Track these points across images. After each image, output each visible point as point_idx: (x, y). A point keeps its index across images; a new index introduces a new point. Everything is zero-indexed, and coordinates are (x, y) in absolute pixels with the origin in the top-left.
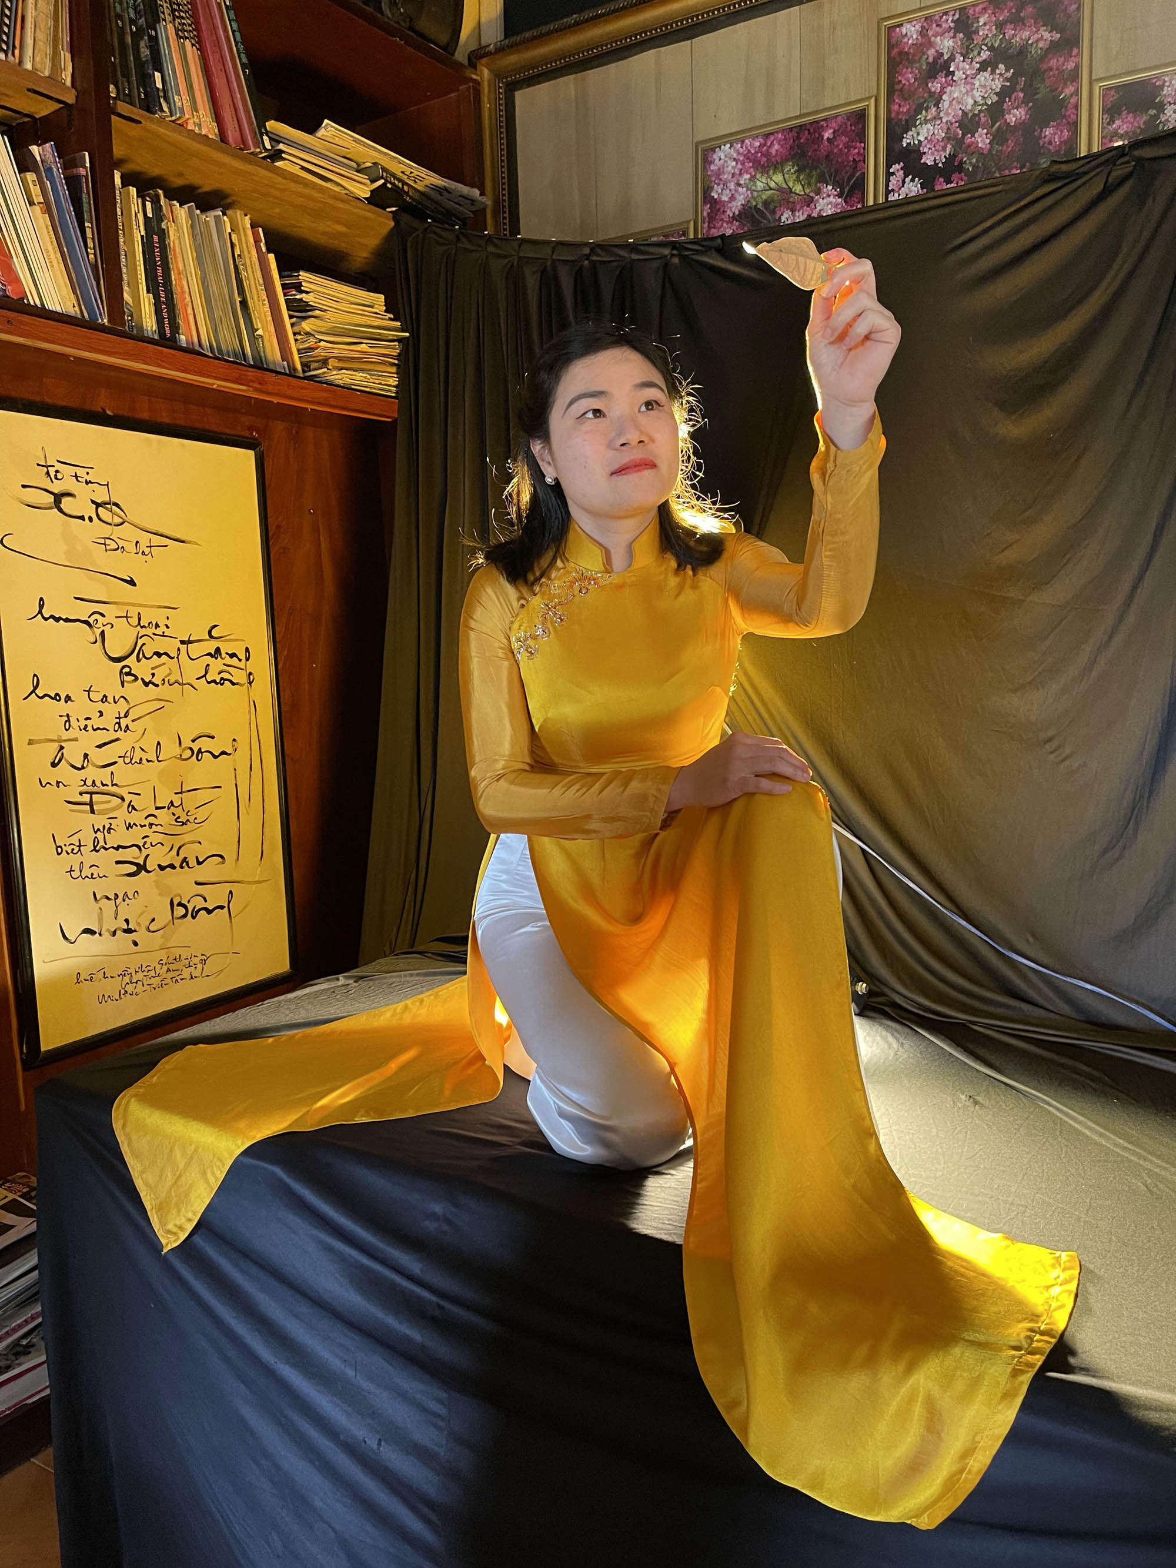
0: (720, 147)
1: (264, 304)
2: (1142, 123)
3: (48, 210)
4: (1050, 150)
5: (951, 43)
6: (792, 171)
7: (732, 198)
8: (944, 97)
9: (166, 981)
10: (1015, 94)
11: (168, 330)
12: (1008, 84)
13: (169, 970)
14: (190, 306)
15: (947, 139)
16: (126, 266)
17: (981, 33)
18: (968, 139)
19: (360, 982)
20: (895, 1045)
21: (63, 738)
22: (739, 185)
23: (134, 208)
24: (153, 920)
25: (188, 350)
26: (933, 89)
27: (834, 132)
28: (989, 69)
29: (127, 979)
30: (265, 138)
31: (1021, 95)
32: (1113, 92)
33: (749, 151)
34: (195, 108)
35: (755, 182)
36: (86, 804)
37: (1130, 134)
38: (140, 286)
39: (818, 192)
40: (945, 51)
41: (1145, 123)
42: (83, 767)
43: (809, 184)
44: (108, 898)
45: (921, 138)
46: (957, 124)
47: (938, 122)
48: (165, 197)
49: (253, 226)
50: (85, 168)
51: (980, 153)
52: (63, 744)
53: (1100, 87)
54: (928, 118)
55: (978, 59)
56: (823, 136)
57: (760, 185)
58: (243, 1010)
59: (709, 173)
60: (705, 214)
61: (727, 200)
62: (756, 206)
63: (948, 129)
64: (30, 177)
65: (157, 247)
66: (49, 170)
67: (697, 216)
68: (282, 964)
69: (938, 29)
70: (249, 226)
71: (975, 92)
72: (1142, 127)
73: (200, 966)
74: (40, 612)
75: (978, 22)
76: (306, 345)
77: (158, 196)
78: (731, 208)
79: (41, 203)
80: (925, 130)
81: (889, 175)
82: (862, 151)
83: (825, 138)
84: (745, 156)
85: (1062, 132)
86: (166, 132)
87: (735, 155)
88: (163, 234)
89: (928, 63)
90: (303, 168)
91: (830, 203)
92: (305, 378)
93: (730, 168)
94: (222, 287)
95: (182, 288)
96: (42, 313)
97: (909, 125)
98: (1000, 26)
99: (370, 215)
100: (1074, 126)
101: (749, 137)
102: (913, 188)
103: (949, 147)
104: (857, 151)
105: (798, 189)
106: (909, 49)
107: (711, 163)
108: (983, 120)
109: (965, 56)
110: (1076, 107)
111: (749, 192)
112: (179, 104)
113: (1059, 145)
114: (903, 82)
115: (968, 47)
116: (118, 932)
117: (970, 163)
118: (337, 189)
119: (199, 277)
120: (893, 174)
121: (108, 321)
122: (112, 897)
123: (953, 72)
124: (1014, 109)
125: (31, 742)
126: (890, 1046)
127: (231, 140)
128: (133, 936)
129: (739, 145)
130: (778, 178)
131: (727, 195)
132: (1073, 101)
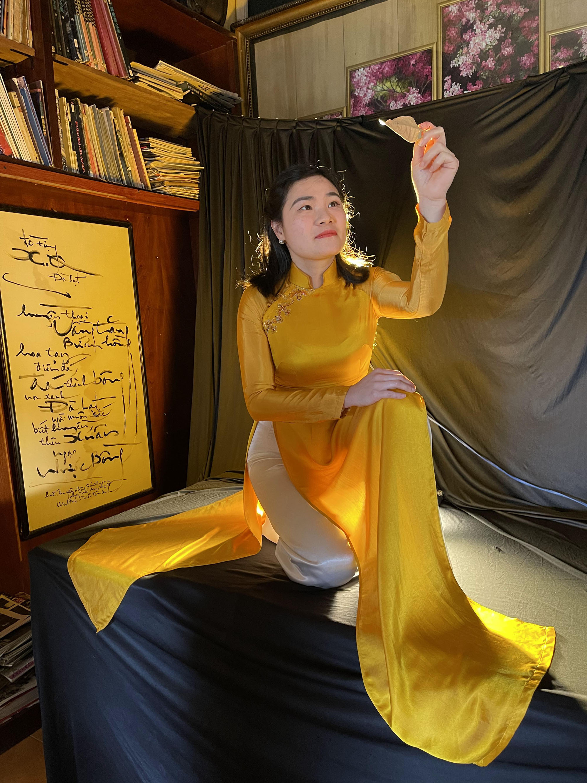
0: (358, 70)
1: (131, 155)
2: (571, 53)
3: (23, 111)
4: (525, 69)
5: (474, 15)
6: (395, 81)
7: (365, 95)
8: (471, 42)
9: (90, 495)
10: (507, 40)
11: (84, 169)
12: (503, 35)
13: (92, 489)
14: (95, 156)
15: (473, 63)
16: (62, 137)
17: (489, 10)
18: (484, 63)
19: (188, 495)
20: (458, 521)
21: (37, 375)
22: (368, 88)
23: (65, 108)
24: (83, 464)
25: (95, 179)
26: (465, 38)
27: (416, 61)
28: (493, 28)
29: (71, 494)
30: (130, 71)
31: (510, 40)
32: (556, 38)
33: (373, 71)
34: (95, 57)
35: (376, 87)
36: (49, 407)
37: (565, 59)
38: (69, 147)
39: (409, 91)
40: (471, 19)
41: (573, 53)
42: (47, 389)
43: (404, 88)
44: (60, 454)
45: (460, 63)
46: (478, 56)
47: (468, 55)
48: (81, 102)
49: (125, 115)
50: (41, 88)
51: (489, 70)
52: (36, 378)
53: (550, 36)
54: (463, 53)
55: (488, 23)
56: (410, 63)
57: (379, 88)
58: (130, 510)
59: (353, 83)
60: (352, 103)
61: (362, 96)
62: (377, 99)
63: (473, 58)
64: (13, 94)
65: (77, 127)
66: (22, 90)
67: (347, 104)
68: (148, 485)
69: (467, 8)
70: (123, 115)
71: (486, 39)
72: (571, 55)
73: (107, 487)
74: (23, 312)
75: (487, 4)
76: (153, 175)
77: (77, 102)
78: (364, 101)
79: (19, 107)
80: (462, 59)
81: (444, 82)
82: (430, 70)
83: (412, 64)
84: (371, 74)
85: (531, 59)
86: (80, 69)
87: (366, 74)
88: (80, 121)
89: (462, 26)
90: (149, 85)
91: (415, 97)
92: (153, 191)
93: (364, 80)
94: (110, 146)
95: (90, 147)
96: (21, 162)
97: (454, 55)
98: (499, 6)
99: (182, 108)
100: (537, 56)
101: (373, 64)
102: (457, 89)
103: (474, 67)
104: (427, 70)
105: (398, 90)
106: (453, 19)
107: (354, 77)
108: (491, 53)
109: (481, 21)
110: (538, 46)
111: (373, 92)
112: (87, 55)
113: (530, 66)
114: (450, 35)
115: (482, 17)
116: (66, 471)
117: (485, 75)
118: (166, 95)
119: (98, 141)
120: (446, 81)
121: (54, 166)
122: (63, 453)
123: (475, 30)
124: (506, 47)
125: (20, 377)
126: (455, 522)
127: (113, 72)
128: (73, 473)
129: (368, 68)
130: (388, 84)
131: (362, 94)
132: (536, 43)
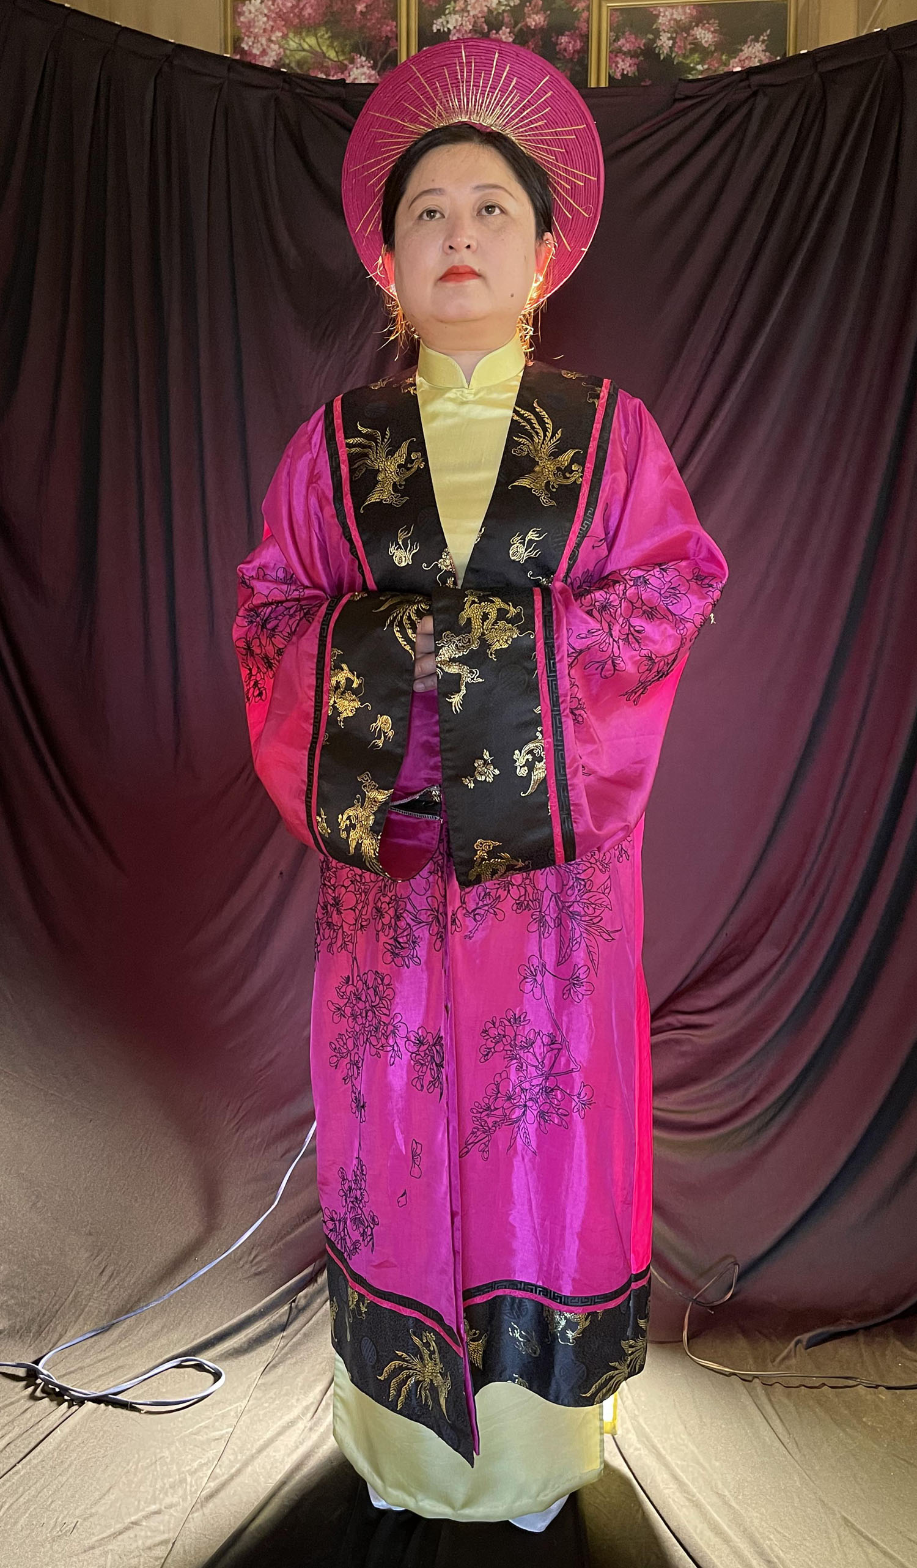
0: (250, 1)
2: (641, 44)
4: (565, 56)
6: (326, 36)
7: (264, 53)
22: (270, 40)
27: (366, 7)
33: (281, 10)
35: (287, 42)
37: (632, 53)
39: (352, 61)
41: (644, 45)
43: (343, 53)
45: (451, 26)
46: (483, 19)
47: (466, 14)
53: (608, 7)
54: (457, 9)
56: (355, 9)
57: (293, 45)
59: (239, 24)
61: (258, 53)
62: (289, 64)
63: (475, 22)
72: (643, 48)
78: (262, 63)
80: (454, 21)
82: (394, 29)
83: (358, 10)
84: (276, 13)
85: (575, 42)
87: (266, 11)
91: (364, 74)
93: (261, 23)
97: (440, 12)
100: (586, 38)
104: (389, 28)
105: (332, 54)
107: (241, 14)
108: (506, 20)
110: (588, 21)
111: (281, 50)
113: (573, 53)
124: (533, 13)
129: (270, 2)
130: (311, 41)
131: (258, 49)
132: (585, 14)
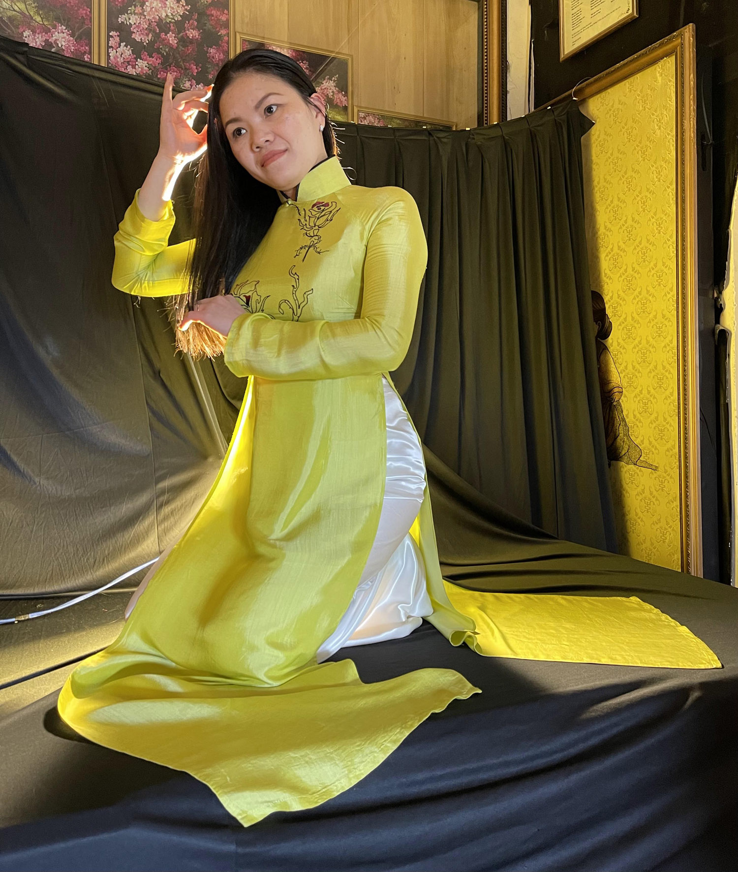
6: (33, 5)
8: (146, 3)
10: (192, 21)
12: (187, 13)
15: (150, 30)
18: (163, 36)
31: (196, 23)
32: (248, 44)
39: (55, 27)
43: (48, 20)
45: (131, 22)
46: (156, 24)
47: (143, 17)
51: (171, 47)
53: (240, 37)
54: (136, 12)
57: (5, 5)
62: (2, 18)
63: (150, 24)
71: (167, 9)
80: (134, 19)
81: (109, 37)
82: (88, 13)
85: (220, 54)
91: (64, 38)
97: (123, 11)
100: (227, 53)
102: (128, 51)
103: (150, 35)
104: (85, 12)
105: (38, 19)
108: (172, 28)
110: (228, 43)
113: (218, 61)
117: (165, 51)
120: (112, 37)
124: (191, 29)
130: (21, 5)
132: (226, 38)
